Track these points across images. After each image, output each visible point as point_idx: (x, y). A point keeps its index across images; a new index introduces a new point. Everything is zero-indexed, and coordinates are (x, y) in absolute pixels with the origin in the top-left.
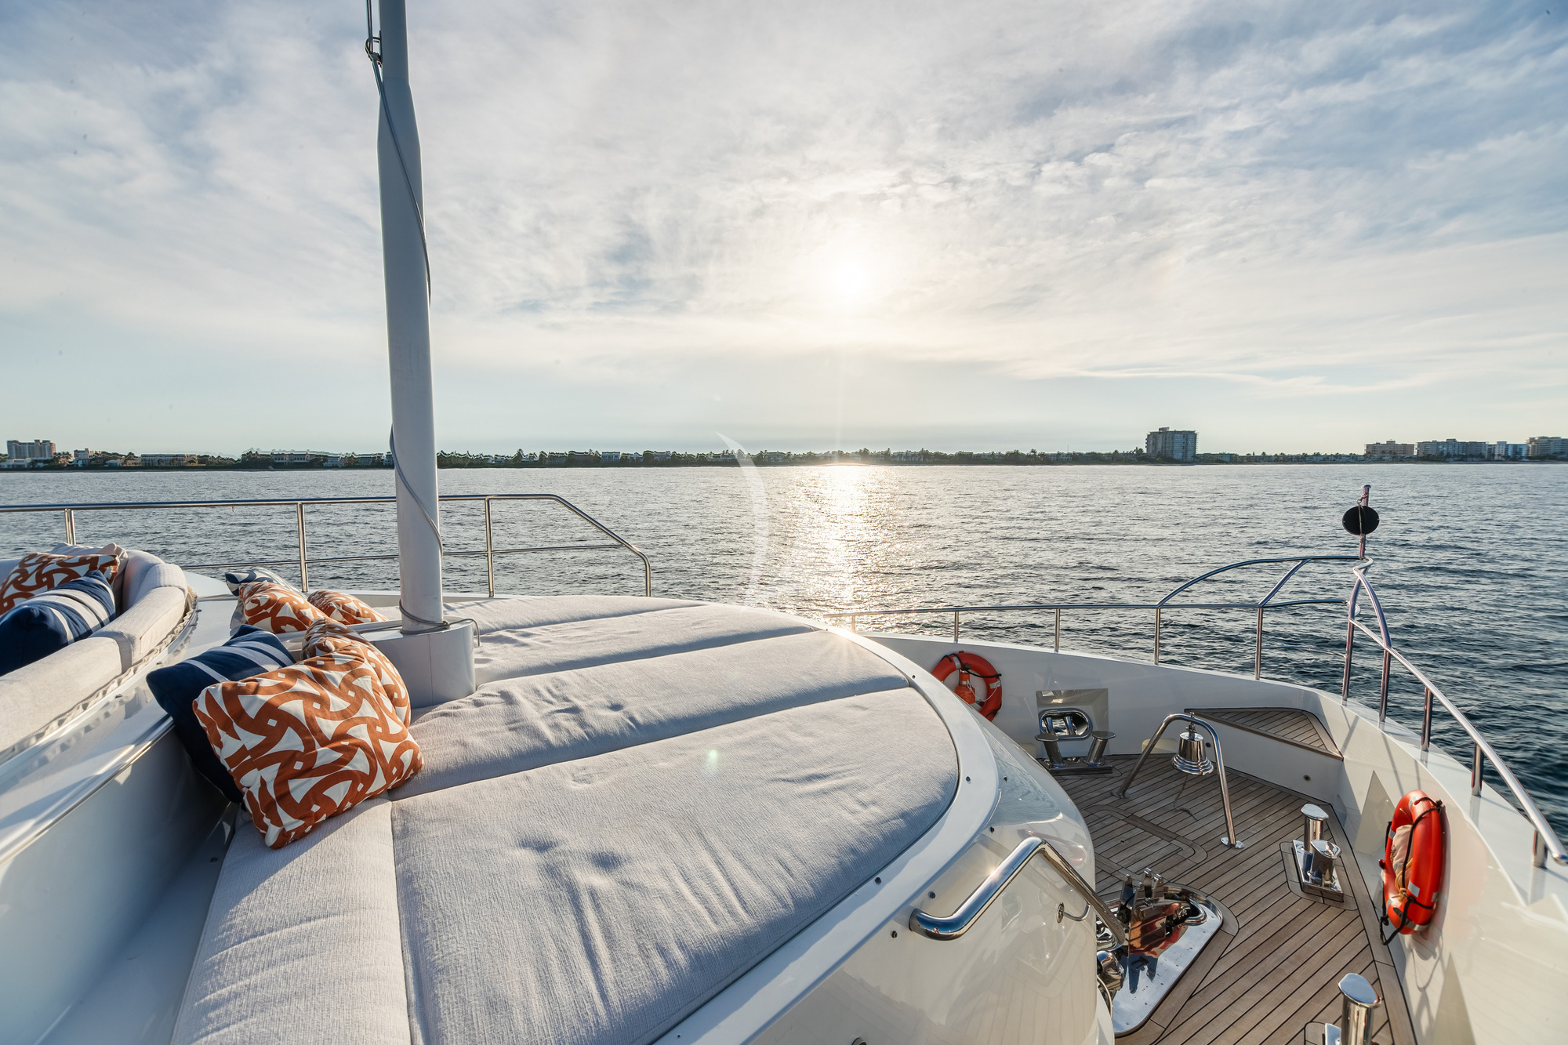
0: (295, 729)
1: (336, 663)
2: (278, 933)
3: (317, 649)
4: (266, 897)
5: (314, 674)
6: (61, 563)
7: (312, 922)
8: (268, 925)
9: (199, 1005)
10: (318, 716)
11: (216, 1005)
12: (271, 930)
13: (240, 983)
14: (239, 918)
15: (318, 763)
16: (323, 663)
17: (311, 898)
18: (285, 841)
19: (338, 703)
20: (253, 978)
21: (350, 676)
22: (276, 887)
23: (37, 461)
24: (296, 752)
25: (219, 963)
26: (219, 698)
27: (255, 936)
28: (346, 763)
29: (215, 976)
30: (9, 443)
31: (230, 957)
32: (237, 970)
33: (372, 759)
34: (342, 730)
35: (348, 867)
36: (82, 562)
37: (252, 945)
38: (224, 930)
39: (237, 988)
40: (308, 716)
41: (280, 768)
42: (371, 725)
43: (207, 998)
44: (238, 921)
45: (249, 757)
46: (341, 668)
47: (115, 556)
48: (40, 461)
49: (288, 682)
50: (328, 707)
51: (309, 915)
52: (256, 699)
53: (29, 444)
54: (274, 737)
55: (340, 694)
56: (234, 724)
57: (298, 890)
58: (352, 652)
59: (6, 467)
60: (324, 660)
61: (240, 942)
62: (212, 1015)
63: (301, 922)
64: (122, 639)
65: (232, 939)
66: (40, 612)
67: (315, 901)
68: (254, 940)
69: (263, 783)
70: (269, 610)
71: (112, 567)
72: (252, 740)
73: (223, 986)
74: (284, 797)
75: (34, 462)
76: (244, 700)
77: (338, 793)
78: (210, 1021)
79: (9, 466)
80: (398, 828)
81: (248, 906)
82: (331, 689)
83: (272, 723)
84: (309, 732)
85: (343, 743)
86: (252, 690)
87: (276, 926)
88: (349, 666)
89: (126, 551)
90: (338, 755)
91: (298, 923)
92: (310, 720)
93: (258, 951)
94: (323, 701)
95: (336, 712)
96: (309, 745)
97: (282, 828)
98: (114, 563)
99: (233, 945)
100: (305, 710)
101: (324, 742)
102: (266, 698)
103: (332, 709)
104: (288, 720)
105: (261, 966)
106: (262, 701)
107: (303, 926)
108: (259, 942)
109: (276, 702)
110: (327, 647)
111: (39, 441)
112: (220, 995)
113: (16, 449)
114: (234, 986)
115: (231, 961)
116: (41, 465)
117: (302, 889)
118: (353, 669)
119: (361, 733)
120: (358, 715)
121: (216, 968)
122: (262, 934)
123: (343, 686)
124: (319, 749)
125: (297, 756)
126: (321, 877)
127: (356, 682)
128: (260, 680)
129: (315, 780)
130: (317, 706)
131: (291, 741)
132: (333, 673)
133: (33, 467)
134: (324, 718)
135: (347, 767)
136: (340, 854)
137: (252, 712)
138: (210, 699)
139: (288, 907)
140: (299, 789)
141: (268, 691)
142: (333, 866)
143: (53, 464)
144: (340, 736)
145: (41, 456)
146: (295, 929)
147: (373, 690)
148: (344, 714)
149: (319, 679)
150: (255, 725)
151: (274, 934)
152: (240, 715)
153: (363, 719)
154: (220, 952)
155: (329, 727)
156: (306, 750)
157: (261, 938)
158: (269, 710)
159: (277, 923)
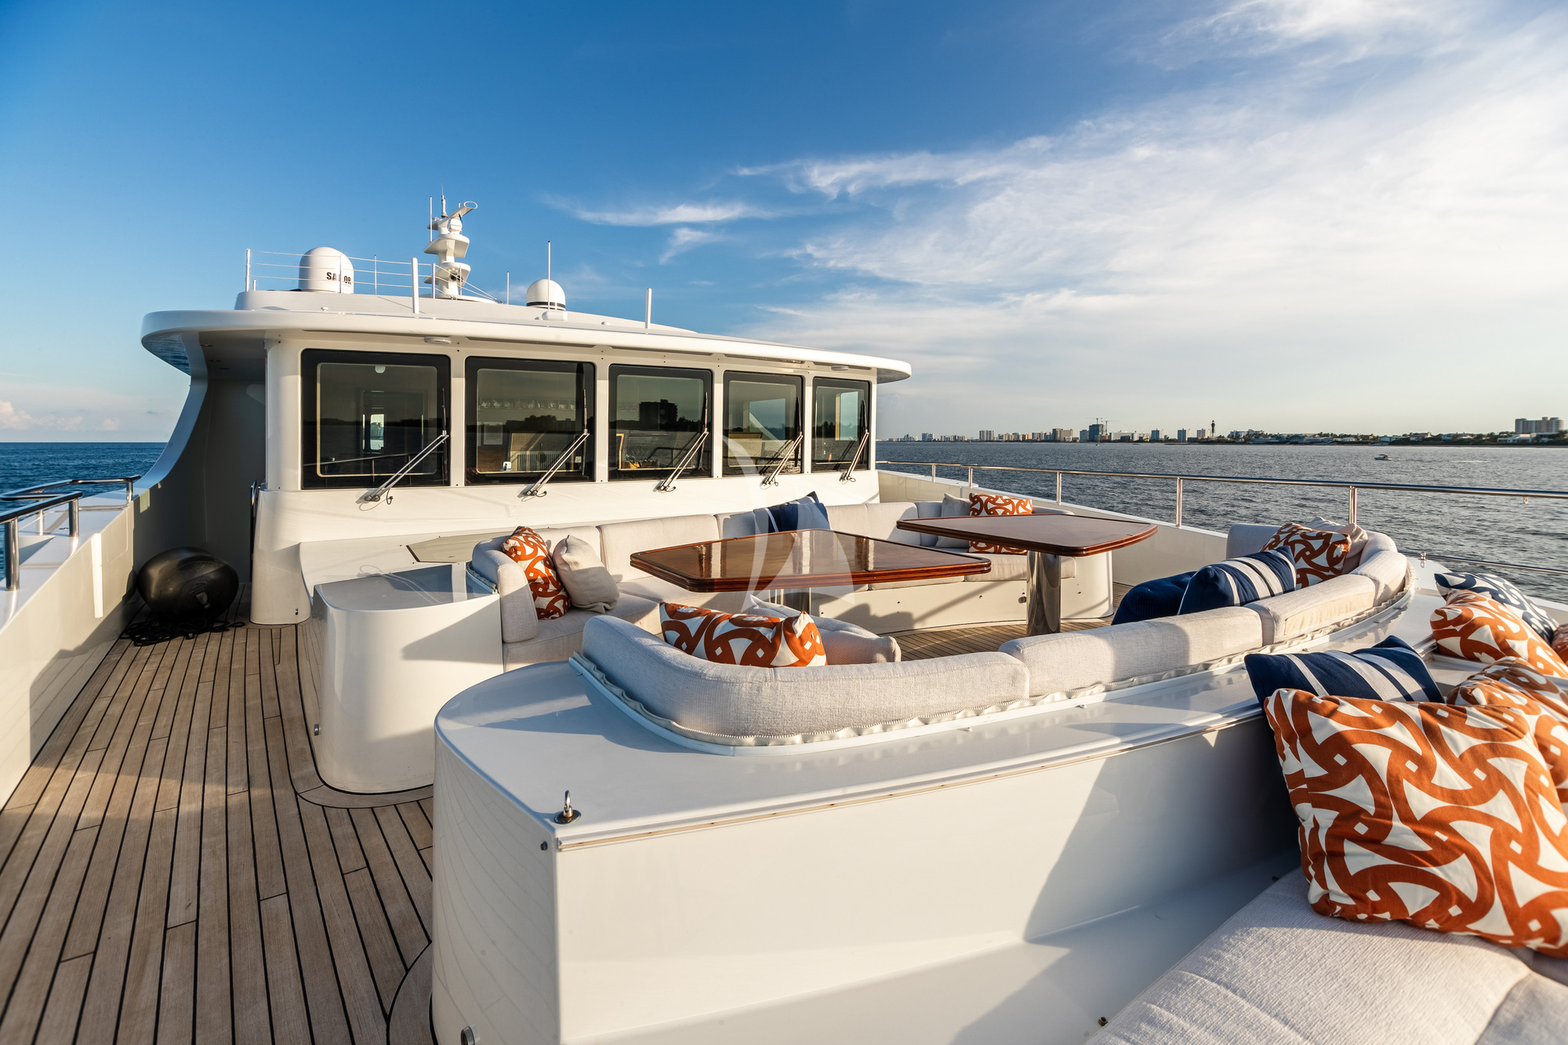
0: (1370, 782)
1: (1468, 722)
2: (1247, 1006)
3: (1459, 695)
4: (1267, 956)
5: (1426, 725)
6: (1303, 535)
7: (1286, 1028)
8: (1245, 987)
9: (1146, 1006)
10: (1408, 780)
11: (1152, 1021)
12: (1244, 996)
13: (1181, 1022)
14: (1230, 955)
15: (1389, 840)
16: (1446, 714)
17: (1306, 999)
18: (1324, 910)
19: (1447, 776)
20: (1194, 1028)
21: (1486, 749)
22: (1284, 953)
23: (1542, 436)
24: (1363, 811)
25: (1185, 983)
26: (1288, 705)
27: (1227, 987)
28: (1436, 864)
29: (1173, 993)
30: (1518, 421)
31: (1195, 987)
32: (1189, 1005)
33: (1486, 883)
34: (1444, 817)
35: (1377, 1003)
36: (1319, 536)
37: (1219, 993)
38: (1212, 955)
39: (1177, 1022)
40: (1394, 773)
41: (1337, 819)
42: (1502, 835)
43: (1153, 1007)
44: (1227, 956)
45: (1305, 786)
46: (1474, 732)
47: (1346, 536)
48: (1545, 436)
49: (1381, 721)
50: (1431, 775)
51: (1289, 1016)
52: (1326, 724)
53: (1536, 421)
54: (1338, 776)
55: (1460, 765)
56: (1298, 740)
57: (1301, 977)
58: (1506, 716)
59: (1511, 441)
60: (1450, 712)
61: (1212, 980)
62: (1144, 1026)
63: (1276, 1016)
64: (1267, 615)
65: (1211, 970)
66: (1215, 574)
67: (1307, 1007)
68: (1223, 990)
69: (1317, 826)
70: (1458, 628)
71: (1343, 546)
72: (1314, 770)
73: (1169, 1009)
74: (1336, 857)
75: (1539, 437)
76: (1313, 718)
77: (1415, 897)
78: (1138, 1031)
79: (1514, 440)
80: (1507, 1016)
81: (1246, 950)
82: (1445, 752)
83: (1340, 760)
84: (1389, 795)
85: (1438, 834)
86: (1326, 712)
87: (1251, 996)
88: (1488, 734)
89: (1365, 531)
90: (1425, 847)
91: (1273, 1013)
92: (1395, 780)
93: (1217, 1005)
94: (1425, 767)
95: (1441, 788)
96: (1383, 811)
97: (1326, 892)
98: (1345, 542)
99: (1206, 978)
100: (1390, 763)
101: (1408, 818)
102: (1341, 728)
103: (1436, 781)
104: (1360, 766)
105: (1208, 1024)
106: (1333, 728)
107: (1275, 1023)
108: (1226, 997)
109: (1352, 737)
110: (1473, 697)
111: (1546, 418)
112: (1161, 1015)
113: (1523, 425)
114: (1175, 1019)
115: (1192, 991)
116: (1546, 440)
117: (1305, 980)
118: (1495, 742)
119: (1479, 836)
120: (1481, 808)
121: (1180, 985)
122: (1234, 991)
123: (1468, 758)
124: (1397, 823)
125: (1363, 817)
126: (1336, 986)
127: (1494, 761)
128: (1343, 704)
129: (1380, 860)
130: (1412, 766)
131: (1357, 792)
132: (1456, 735)
133: (1537, 442)
134: (1418, 787)
135: (1435, 870)
136: (1380, 978)
137: (1320, 737)
138: (1279, 704)
139: (1276, 986)
140: (1358, 858)
141: (1347, 720)
142: (1360, 984)
143: (1558, 439)
144: (1433, 821)
145: (1548, 431)
146: (1265, 1017)
147: (1526, 786)
148: (1453, 795)
149: (1431, 734)
150: (1321, 753)
151: (1242, 1002)
152: (1306, 732)
153: (1488, 819)
154: (1194, 973)
155: (1421, 803)
156: (1377, 815)
157: (1230, 994)
158: (1339, 742)
159: (1254, 993)
